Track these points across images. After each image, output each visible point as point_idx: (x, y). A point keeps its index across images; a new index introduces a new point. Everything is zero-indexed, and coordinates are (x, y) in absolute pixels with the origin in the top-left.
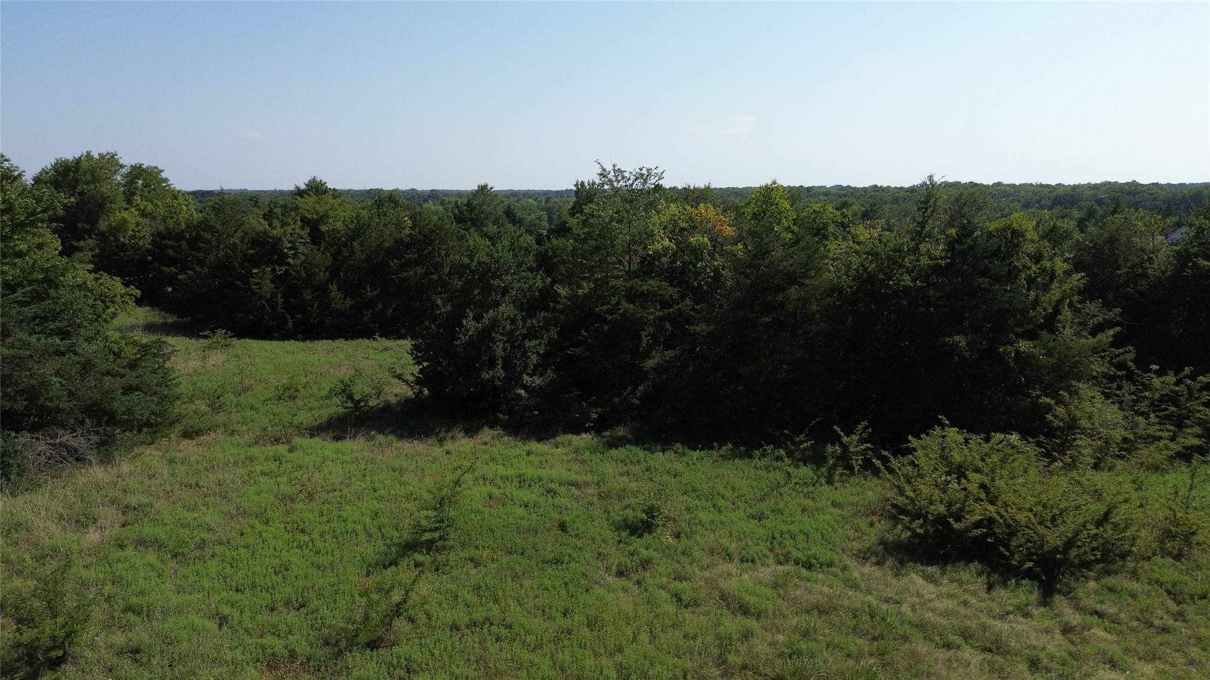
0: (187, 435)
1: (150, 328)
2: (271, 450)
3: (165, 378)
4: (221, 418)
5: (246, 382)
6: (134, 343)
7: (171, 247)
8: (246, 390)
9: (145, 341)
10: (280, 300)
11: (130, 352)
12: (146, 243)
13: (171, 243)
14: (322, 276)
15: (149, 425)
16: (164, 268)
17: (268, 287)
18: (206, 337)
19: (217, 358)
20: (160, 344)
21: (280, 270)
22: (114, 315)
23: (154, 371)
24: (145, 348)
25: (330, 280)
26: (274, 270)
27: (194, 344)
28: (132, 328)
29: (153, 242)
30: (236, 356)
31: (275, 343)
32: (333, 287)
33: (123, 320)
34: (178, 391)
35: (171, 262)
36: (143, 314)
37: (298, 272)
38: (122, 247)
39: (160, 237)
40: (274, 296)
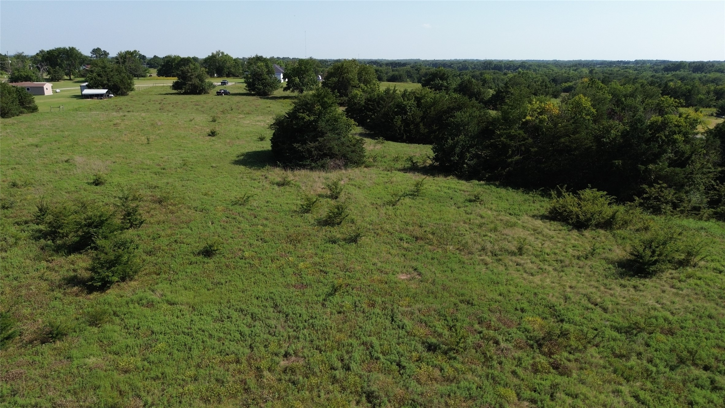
0: (366, 167)
1: (361, 134)
2: (386, 172)
3: (362, 150)
4: (376, 164)
5: (385, 155)
6: (355, 139)
7: (371, 105)
8: (384, 157)
9: (358, 138)
10: (403, 128)
11: (354, 141)
12: (363, 103)
13: (371, 103)
14: (418, 120)
15: (357, 163)
16: (368, 113)
17: (399, 123)
18: (377, 139)
19: (379, 146)
20: (362, 140)
21: (404, 117)
22: (351, 130)
23: (359, 148)
24: (358, 140)
25: (421, 122)
26: (402, 117)
27: (373, 141)
28: (356, 134)
29: (365, 102)
30: (385, 146)
31: (398, 143)
32: (421, 124)
33: (353, 132)
34: (365, 154)
35: (371, 110)
36: (359, 130)
37: (410, 118)
38: (355, 104)
39: (368, 100)
40: (401, 126)
